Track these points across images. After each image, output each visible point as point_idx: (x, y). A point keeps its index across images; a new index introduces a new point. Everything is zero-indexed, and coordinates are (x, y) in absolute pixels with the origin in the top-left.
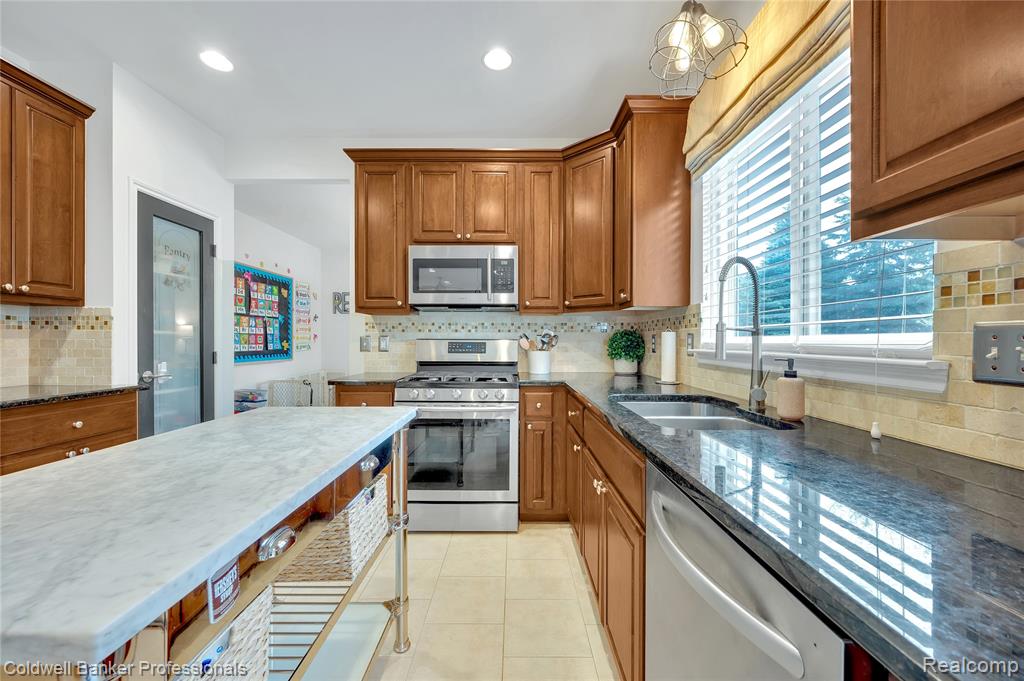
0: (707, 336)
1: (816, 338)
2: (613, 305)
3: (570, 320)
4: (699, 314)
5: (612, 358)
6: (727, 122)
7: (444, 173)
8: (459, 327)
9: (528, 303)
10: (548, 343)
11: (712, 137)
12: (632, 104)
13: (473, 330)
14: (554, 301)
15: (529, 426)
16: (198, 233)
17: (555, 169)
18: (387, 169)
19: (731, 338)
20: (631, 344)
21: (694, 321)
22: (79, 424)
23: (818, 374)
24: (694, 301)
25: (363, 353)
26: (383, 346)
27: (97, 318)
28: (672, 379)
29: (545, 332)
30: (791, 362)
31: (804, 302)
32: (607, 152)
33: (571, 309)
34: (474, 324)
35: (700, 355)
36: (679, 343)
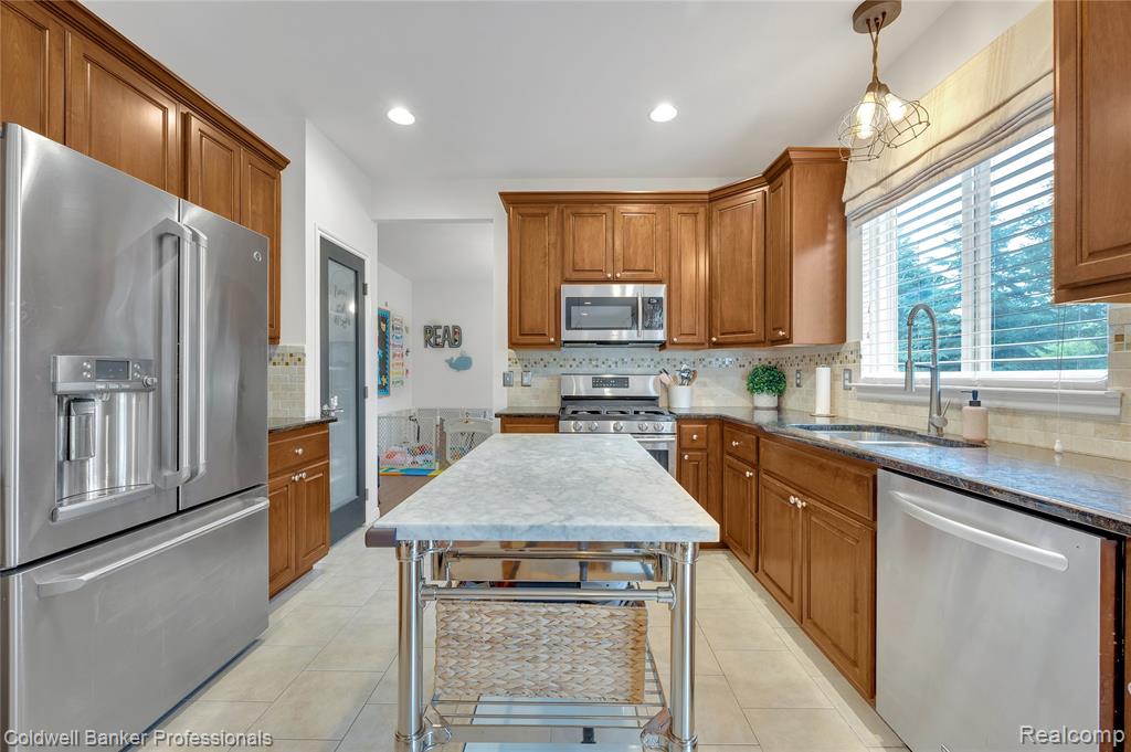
0: (867, 371)
1: (989, 374)
2: (764, 342)
3: (709, 356)
4: (858, 350)
5: (752, 392)
6: (897, 180)
7: (594, 215)
8: (600, 363)
9: (675, 340)
10: (689, 377)
11: (878, 191)
12: (793, 155)
13: (613, 366)
14: (701, 336)
15: (686, 457)
16: (353, 273)
17: (702, 210)
18: (540, 211)
20: (771, 379)
21: (851, 357)
22: (300, 451)
23: (998, 403)
24: (851, 338)
25: (505, 388)
26: (525, 382)
27: (291, 355)
28: (827, 412)
29: (685, 366)
30: (975, 394)
31: (975, 342)
32: (756, 194)
33: (717, 345)
34: (614, 359)
35: (860, 389)
36: (834, 378)
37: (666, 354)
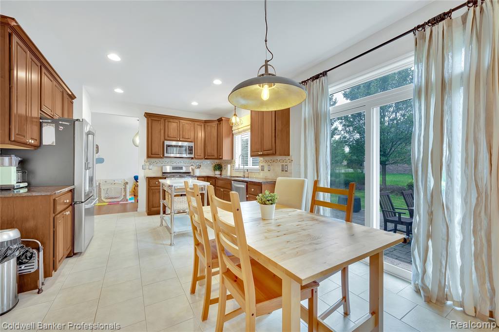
0: (237, 166)
1: (252, 166)
2: (217, 159)
3: (204, 161)
5: (215, 170)
6: (240, 130)
7: (174, 122)
8: (174, 163)
9: (196, 157)
10: (199, 167)
12: (223, 118)
13: (178, 164)
14: (202, 156)
17: (203, 125)
18: (157, 119)
19: (241, 166)
20: (219, 167)
21: (234, 163)
25: (143, 170)
26: (150, 168)
28: (230, 174)
29: (198, 164)
30: (248, 170)
33: (206, 159)
34: (178, 162)
35: (236, 169)
36: (231, 167)
37: (193, 160)
